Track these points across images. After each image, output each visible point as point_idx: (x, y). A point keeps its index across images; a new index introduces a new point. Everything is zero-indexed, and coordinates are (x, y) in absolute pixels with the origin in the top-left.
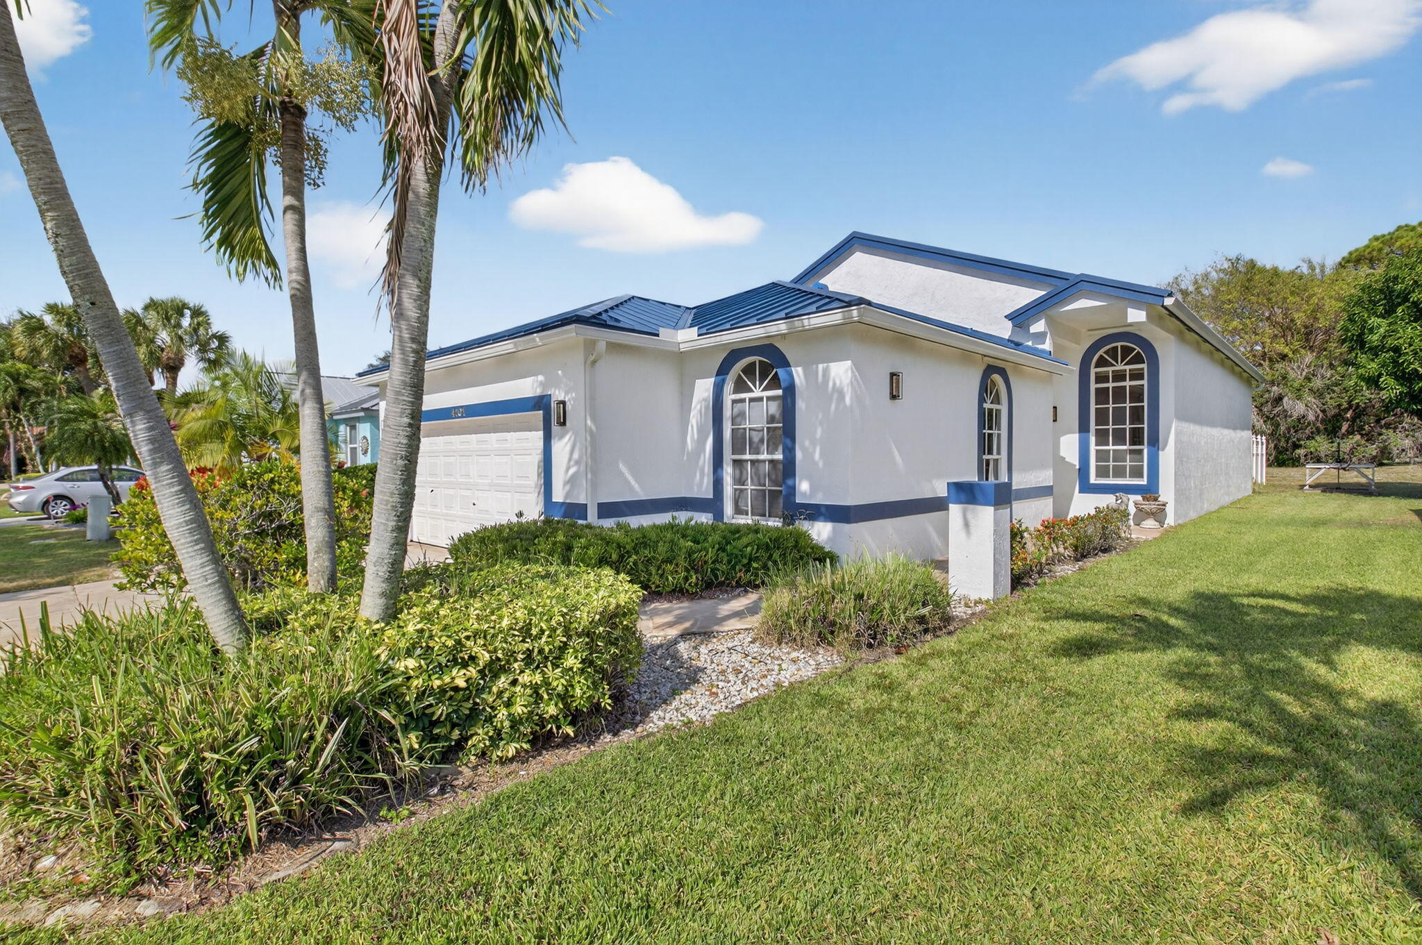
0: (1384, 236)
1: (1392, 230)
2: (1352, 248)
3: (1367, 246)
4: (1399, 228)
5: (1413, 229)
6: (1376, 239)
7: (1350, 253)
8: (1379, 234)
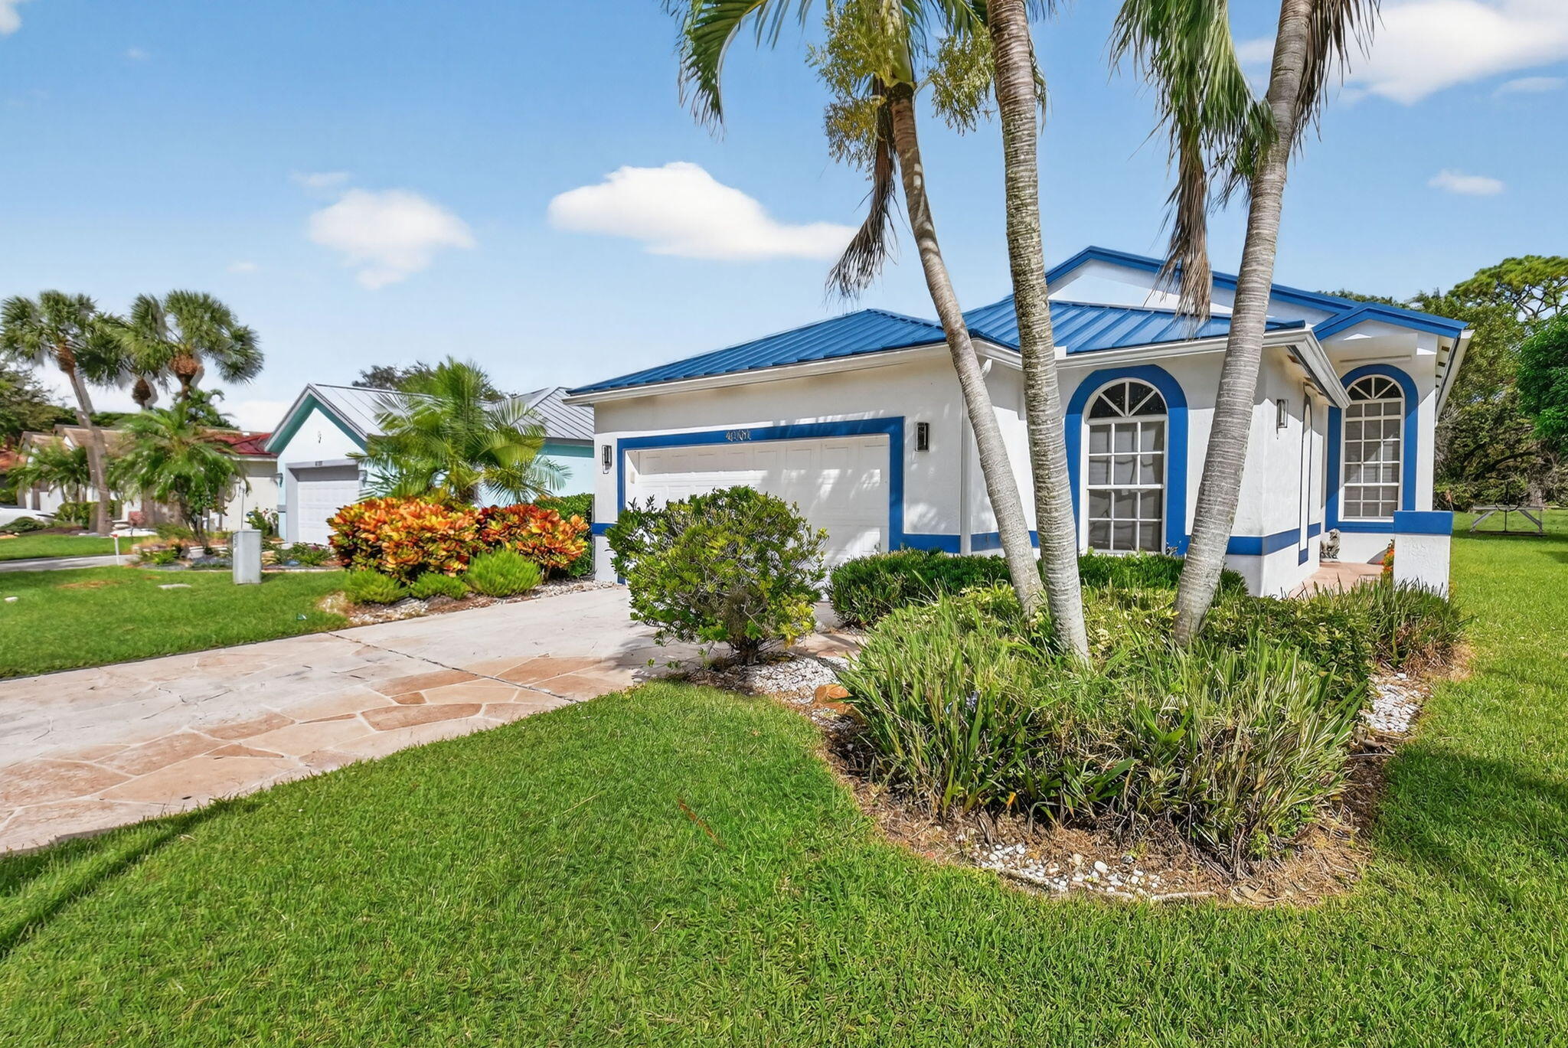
0: (1490, 269)
1: (1498, 264)
2: (1459, 281)
3: (1475, 280)
4: (1506, 261)
5: (1520, 263)
6: (1483, 272)
7: (1457, 287)
8: (1486, 267)
